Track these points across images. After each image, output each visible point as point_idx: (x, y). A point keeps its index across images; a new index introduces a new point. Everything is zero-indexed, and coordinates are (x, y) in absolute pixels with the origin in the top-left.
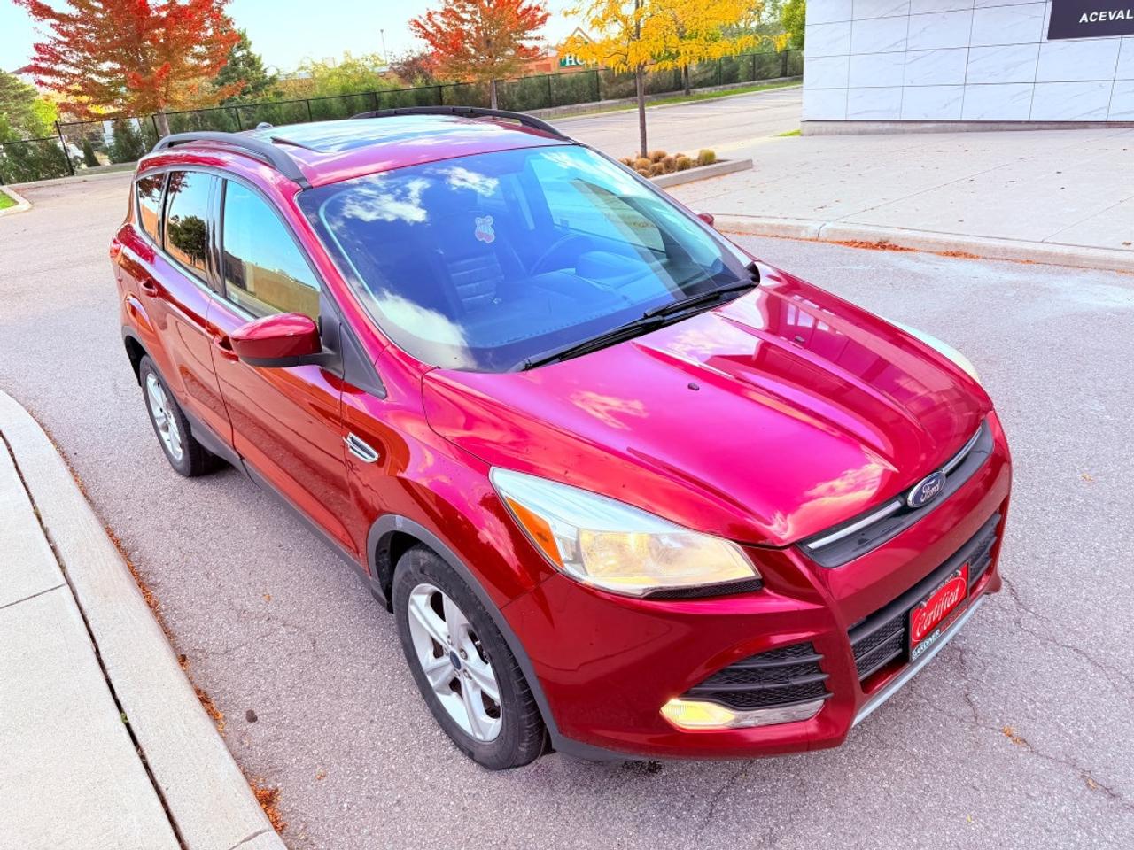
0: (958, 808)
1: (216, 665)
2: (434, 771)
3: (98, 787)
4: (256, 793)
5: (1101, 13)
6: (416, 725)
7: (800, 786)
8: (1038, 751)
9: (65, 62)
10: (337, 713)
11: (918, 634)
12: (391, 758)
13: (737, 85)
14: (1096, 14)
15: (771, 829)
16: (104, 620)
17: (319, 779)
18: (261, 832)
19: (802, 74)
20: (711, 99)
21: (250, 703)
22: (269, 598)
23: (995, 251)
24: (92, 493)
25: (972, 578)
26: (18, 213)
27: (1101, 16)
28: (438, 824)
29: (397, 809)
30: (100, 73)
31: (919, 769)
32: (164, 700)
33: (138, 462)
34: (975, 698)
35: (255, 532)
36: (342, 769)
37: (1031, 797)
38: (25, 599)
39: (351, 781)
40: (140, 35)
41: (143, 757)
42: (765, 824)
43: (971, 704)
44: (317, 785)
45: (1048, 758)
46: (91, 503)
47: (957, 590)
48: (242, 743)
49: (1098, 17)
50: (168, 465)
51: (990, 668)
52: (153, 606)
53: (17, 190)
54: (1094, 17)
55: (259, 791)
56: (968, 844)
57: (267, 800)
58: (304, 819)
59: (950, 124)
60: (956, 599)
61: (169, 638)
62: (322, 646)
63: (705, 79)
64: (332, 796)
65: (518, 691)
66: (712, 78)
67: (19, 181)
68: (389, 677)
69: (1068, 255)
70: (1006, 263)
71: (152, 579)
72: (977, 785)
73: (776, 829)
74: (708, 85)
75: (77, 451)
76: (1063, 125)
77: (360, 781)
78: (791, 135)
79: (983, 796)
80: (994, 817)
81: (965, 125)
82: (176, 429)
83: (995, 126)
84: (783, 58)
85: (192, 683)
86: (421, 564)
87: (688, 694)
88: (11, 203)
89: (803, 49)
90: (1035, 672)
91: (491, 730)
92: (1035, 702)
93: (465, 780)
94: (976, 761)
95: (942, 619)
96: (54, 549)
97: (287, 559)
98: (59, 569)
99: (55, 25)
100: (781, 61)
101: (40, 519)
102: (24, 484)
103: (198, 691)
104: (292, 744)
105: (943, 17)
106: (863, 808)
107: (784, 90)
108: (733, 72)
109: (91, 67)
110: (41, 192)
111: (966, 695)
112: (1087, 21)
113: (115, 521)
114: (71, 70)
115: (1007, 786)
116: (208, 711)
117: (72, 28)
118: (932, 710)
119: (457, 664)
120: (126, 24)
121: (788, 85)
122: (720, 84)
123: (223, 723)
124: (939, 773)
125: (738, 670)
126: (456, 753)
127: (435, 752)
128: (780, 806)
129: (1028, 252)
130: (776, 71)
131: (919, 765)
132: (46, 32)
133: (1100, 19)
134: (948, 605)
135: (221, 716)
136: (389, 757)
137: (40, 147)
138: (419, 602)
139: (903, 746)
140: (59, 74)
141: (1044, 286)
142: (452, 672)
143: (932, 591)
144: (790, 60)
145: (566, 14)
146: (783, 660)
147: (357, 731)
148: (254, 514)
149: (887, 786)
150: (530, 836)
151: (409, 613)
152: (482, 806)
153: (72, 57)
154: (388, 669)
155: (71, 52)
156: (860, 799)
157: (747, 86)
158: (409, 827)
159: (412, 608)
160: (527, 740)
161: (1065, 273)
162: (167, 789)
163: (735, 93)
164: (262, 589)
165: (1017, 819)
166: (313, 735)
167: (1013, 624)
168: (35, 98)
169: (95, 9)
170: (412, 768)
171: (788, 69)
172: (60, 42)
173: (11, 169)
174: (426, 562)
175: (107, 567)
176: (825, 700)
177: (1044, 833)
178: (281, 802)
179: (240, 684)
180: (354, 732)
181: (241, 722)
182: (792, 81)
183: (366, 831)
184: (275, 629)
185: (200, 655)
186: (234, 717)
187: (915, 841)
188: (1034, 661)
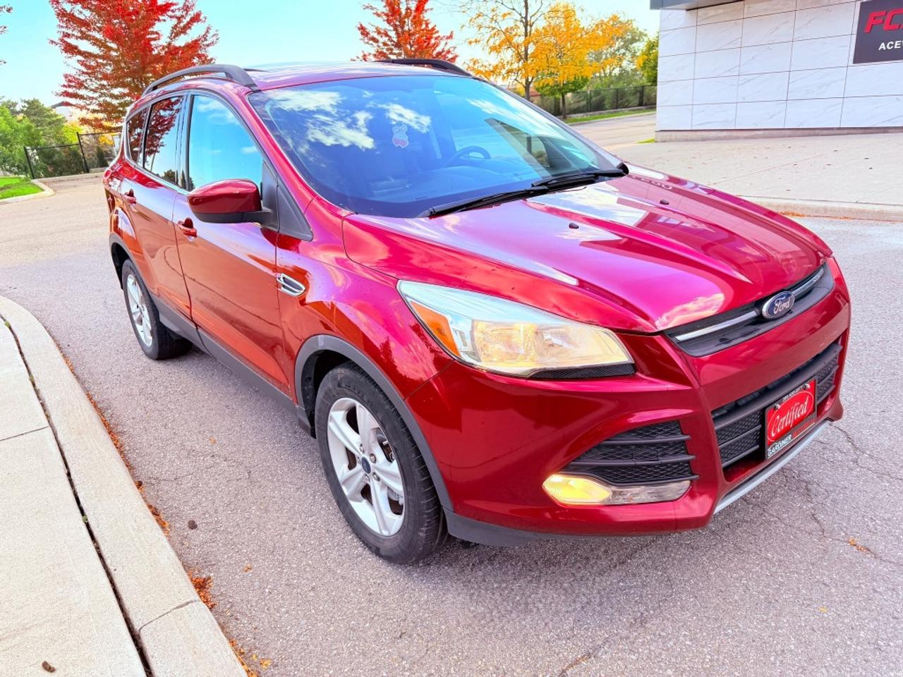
0: (811, 599)
1: (166, 488)
2: (345, 565)
3: (57, 568)
4: (192, 580)
5: (896, 42)
6: (331, 531)
7: (667, 581)
8: (881, 557)
9: (86, 88)
10: (265, 523)
11: (773, 435)
12: (309, 556)
13: (603, 112)
14: (892, 43)
15: (642, 614)
16: (76, 451)
17: (246, 571)
18: (192, 602)
19: (655, 104)
20: (583, 122)
21: (192, 515)
22: (215, 442)
23: (817, 210)
24: (78, 372)
25: (819, 398)
26: (43, 197)
27: (896, 44)
28: (346, 605)
29: (312, 594)
30: (112, 96)
31: (774, 569)
32: (120, 506)
33: (118, 351)
34: (821, 517)
35: (207, 397)
36: (266, 563)
37: (877, 592)
38: (15, 437)
39: (273, 572)
40: (144, 68)
41: (98, 548)
42: (637, 610)
43: (818, 522)
44: (244, 576)
45: (890, 562)
46: (78, 378)
47: (806, 403)
48: (183, 544)
49: (894, 45)
50: (141, 352)
51: (833, 495)
52: (120, 448)
53: (45, 183)
54: (890, 45)
55: (194, 579)
56: (822, 627)
57: (201, 586)
58: (230, 601)
59: (775, 132)
60: (805, 411)
61: (130, 469)
62: (255, 475)
63: (578, 108)
64: (256, 584)
65: (419, 478)
66: (584, 106)
67: (46, 177)
68: (311, 497)
69: (878, 211)
70: (827, 219)
71: (120, 429)
72: (827, 582)
73: (646, 613)
74: (581, 112)
75: (69, 344)
76: (867, 131)
77: (281, 573)
78: (648, 142)
79: (833, 590)
80: (845, 607)
81: (788, 132)
82: (149, 319)
83: (812, 132)
84: (640, 91)
85: (145, 501)
86: (339, 378)
87: (568, 468)
88: (39, 190)
89: (656, 85)
90: (873, 498)
91: (395, 524)
92: (875, 521)
93: (372, 572)
94: (825, 564)
95: (793, 427)
96: (42, 405)
97: (232, 416)
98: (45, 418)
99: (80, 61)
100: (638, 94)
101: (34, 385)
102: (25, 362)
103: (150, 507)
104: (225, 545)
105: (769, 48)
106: (724, 599)
107: (641, 116)
108: (601, 103)
109: (106, 92)
110: (62, 184)
111: (813, 515)
112: (885, 49)
113: (94, 390)
114: (91, 94)
115: (855, 583)
116: (157, 521)
117: (93, 63)
118: (783, 526)
119: (367, 468)
120: (134, 59)
121: (644, 112)
122: (590, 112)
123: (169, 530)
124: (792, 572)
125: (613, 446)
126: (364, 552)
127: (346, 552)
128: (650, 596)
129: (844, 210)
130: (635, 102)
131: (773, 566)
132: (73, 65)
133: (896, 47)
134: (799, 416)
135: (167, 525)
136: (307, 555)
137: (65, 152)
138: (337, 417)
139: (758, 552)
140: (82, 97)
141: (860, 234)
142: (363, 478)
143: (784, 396)
144: (645, 93)
145: (470, 43)
146: (654, 438)
147: (281, 536)
148: (207, 385)
149: (745, 582)
150: (427, 615)
151: (328, 429)
152: (385, 593)
153: (92, 84)
154: (310, 492)
155: (91, 80)
156: (722, 592)
157: (612, 113)
158: (321, 608)
159: (331, 424)
160: (426, 524)
161: (877, 225)
162: (115, 570)
163: (603, 117)
164: (209, 435)
165: (866, 609)
166: (244, 539)
167: (851, 463)
168: (65, 124)
169: (110, 49)
170: (326, 563)
171: (645, 101)
172: (83, 73)
173: (42, 168)
174: (343, 376)
175: (83, 415)
176: (691, 481)
177: (891, 620)
178: (213, 589)
179: (185, 502)
180: (279, 536)
181: (184, 529)
182: (647, 109)
183: (283, 610)
184: (217, 463)
185: (153, 481)
186: (178, 525)
187: (773, 624)
188: (872, 490)
